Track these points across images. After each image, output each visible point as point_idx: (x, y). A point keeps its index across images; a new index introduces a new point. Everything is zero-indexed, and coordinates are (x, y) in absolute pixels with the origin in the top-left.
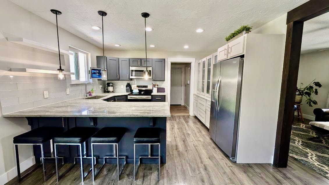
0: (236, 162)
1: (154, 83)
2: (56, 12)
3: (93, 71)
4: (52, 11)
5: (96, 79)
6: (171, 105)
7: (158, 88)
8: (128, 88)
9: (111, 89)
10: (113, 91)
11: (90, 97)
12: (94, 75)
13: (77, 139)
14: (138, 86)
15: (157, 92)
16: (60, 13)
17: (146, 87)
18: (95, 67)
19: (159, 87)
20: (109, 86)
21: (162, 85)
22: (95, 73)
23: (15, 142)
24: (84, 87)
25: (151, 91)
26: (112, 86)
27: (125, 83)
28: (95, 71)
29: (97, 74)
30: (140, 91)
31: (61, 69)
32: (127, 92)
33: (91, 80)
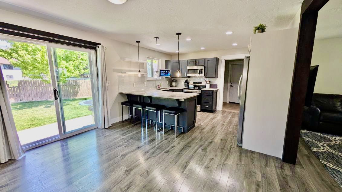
0: (242, 147)
1: (207, 79)
2: (138, 42)
3: (161, 71)
4: (137, 42)
5: (164, 77)
6: (223, 102)
7: (210, 84)
8: (186, 84)
9: (174, 84)
10: (175, 86)
11: (159, 88)
12: (162, 74)
13: (141, 106)
14: (194, 83)
15: (210, 88)
16: (140, 42)
17: (201, 83)
18: (164, 68)
19: (212, 83)
20: (173, 82)
21: (215, 81)
22: (162, 73)
23: (122, 104)
24: (154, 82)
25: (205, 87)
26: (175, 82)
27: (184, 80)
28: (162, 71)
29: (164, 73)
30: (195, 86)
31: (139, 72)
32: (185, 87)
33: (160, 78)
